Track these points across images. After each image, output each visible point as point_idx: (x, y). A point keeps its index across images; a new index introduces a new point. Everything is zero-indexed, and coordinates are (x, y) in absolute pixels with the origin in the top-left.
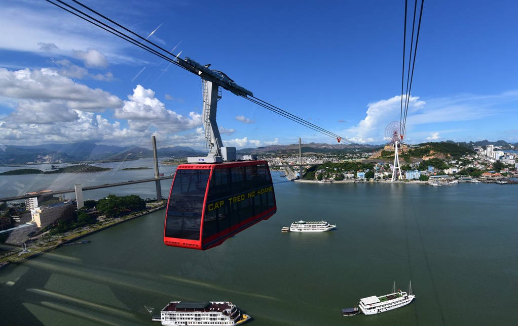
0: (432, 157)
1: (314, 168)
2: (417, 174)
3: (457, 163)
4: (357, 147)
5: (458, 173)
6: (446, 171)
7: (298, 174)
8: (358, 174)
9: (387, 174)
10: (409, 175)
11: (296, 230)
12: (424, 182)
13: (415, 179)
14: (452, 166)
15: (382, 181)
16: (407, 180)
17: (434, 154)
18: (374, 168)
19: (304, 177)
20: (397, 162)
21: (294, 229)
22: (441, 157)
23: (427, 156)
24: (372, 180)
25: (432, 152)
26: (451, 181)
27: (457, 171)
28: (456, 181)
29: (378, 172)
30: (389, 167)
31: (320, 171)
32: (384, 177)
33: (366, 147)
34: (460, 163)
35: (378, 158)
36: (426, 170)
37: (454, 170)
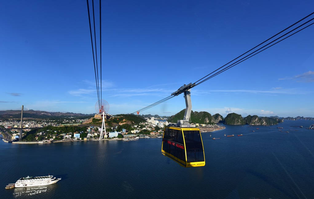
0: (124, 123)
1: (34, 131)
2: (116, 134)
3: (138, 127)
4: (72, 115)
5: (139, 133)
6: (132, 132)
7: (18, 137)
8: (75, 135)
9: (96, 134)
10: (111, 135)
11: (21, 186)
12: (121, 139)
13: (115, 137)
14: (136, 129)
15: (93, 139)
16: (110, 138)
17: (126, 121)
18: (88, 130)
19: (23, 139)
20: (103, 126)
21: (20, 184)
22: (129, 123)
23: (122, 122)
24: (85, 139)
25: (124, 120)
26: (135, 137)
27: (138, 131)
28: (138, 138)
29: (90, 133)
30: (98, 129)
31: (41, 133)
32: (94, 137)
33: (79, 115)
34: (139, 126)
35: (90, 124)
36: (121, 131)
37: (137, 131)
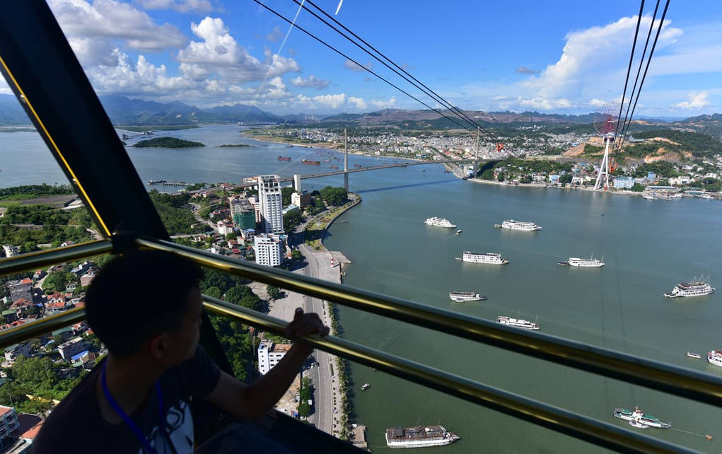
0: (659, 158)
1: (491, 164)
2: (630, 182)
5: (689, 185)
6: (672, 181)
7: (471, 172)
8: (550, 176)
9: (588, 179)
10: (618, 183)
12: (637, 193)
13: (625, 189)
14: (683, 173)
15: (582, 188)
16: (616, 189)
17: (663, 154)
18: (573, 170)
19: (479, 175)
20: (605, 164)
22: (673, 158)
23: (652, 156)
24: (568, 186)
25: (661, 150)
26: (673, 194)
27: (688, 180)
28: (680, 195)
29: (577, 176)
30: (593, 169)
31: (500, 170)
32: (584, 183)
35: (579, 157)
36: (645, 177)
37: (685, 180)
